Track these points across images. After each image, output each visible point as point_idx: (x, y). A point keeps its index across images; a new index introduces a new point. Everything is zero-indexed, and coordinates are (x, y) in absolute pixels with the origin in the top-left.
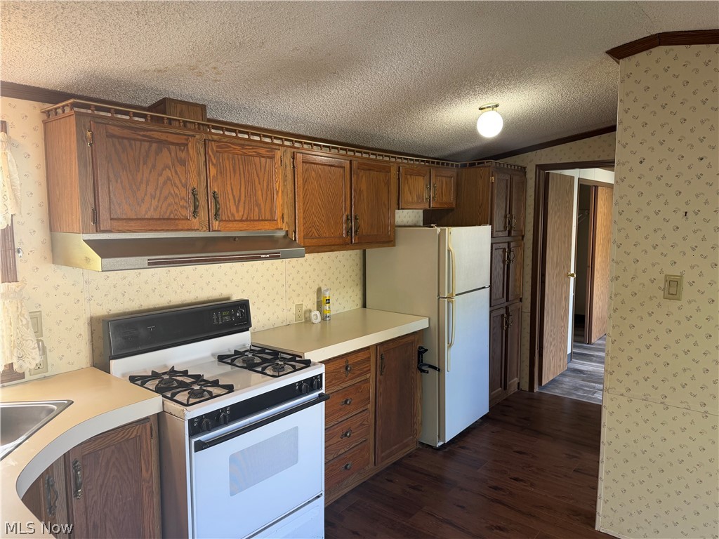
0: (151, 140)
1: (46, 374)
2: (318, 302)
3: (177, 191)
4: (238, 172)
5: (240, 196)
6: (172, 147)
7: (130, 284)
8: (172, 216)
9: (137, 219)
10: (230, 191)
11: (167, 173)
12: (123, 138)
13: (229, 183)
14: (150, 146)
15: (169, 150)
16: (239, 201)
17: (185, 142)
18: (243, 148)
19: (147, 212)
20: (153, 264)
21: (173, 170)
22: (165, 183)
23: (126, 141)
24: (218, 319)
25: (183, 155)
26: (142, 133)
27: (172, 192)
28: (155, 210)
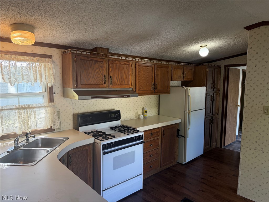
0: (93, 60)
1: (61, 130)
2: (143, 112)
3: (100, 76)
4: (118, 70)
5: (118, 77)
6: (99, 62)
7: (85, 104)
8: (98, 84)
9: (88, 84)
10: (115, 76)
11: (97, 70)
12: (85, 60)
13: (115, 73)
14: (92, 62)
15: (98, 63)
16: (118, 79)
17: (103, 61)
18: (120, 62)
19: (91, 82)
20: (93, 98)
21: (99, 69)
22: (96, 73)
23: (85, 61)
24: (111, 116)
25: (101, 65)
26: (90, 58)
27: (98, 76)
28: (93, 82)
